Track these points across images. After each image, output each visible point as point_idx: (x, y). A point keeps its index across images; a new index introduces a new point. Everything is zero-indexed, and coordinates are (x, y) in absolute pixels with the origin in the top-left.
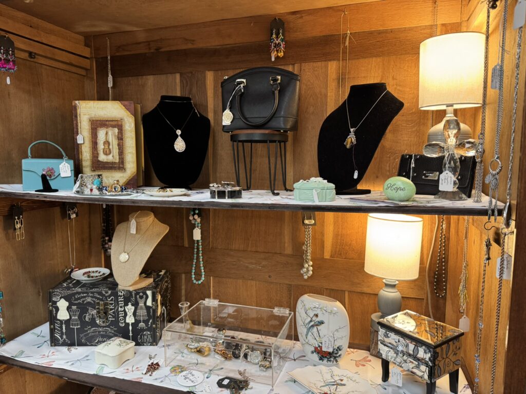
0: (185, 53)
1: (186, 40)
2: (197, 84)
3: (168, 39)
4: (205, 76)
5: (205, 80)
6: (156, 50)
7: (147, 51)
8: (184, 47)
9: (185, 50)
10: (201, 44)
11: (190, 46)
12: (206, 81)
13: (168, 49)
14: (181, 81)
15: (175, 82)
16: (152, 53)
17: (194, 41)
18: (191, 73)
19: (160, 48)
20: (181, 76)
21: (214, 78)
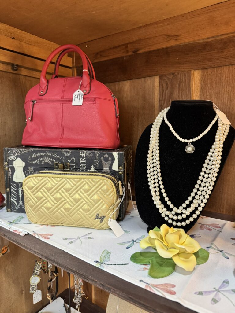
0: (167, 52)
1: (169, 37)
2: (179, 86)
3: (147, 38)
4: (190, 77)
5: (190, 80)
6: (134, 52)
7: (125, 55)
8: (166, 45)
9: (167, 48)
10: (187, 39)
11: (173, 43)
12: (191, 82)
13: (147, 50)
14: (161, 84)
15: (154, 86)
16: (130, 56)
17: (178, 36)
18: (173, 74)
19: (138, 50)
20: (160, 79)
21: (202, 77)
